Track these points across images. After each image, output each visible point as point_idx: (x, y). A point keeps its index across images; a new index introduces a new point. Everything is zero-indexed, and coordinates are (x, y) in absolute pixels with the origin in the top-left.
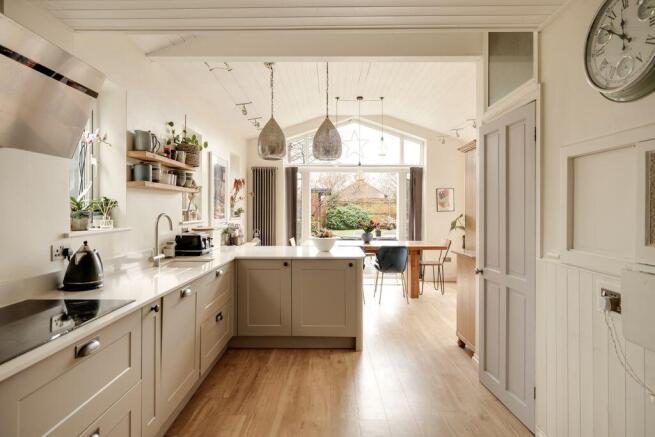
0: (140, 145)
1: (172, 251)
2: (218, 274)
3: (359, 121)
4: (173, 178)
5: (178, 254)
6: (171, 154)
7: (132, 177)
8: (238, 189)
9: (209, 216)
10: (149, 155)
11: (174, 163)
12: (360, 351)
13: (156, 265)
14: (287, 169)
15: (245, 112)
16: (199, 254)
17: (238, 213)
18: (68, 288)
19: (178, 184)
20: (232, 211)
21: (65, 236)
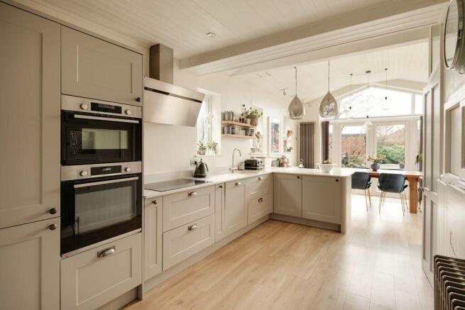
0: (226, 118)
1: (243, 167)
2: (259, 179)
3: (375, 86)
4: (243, 132)
5: (246, 169)
6: (242, 120)
7: (223, 133)
8: (288, 136)
9: (268, 151)
10: (230, 122)
11: (244, 124)
12: (344, 234)
13: (233, 172)
14: (323, 123)
15: (285, 94)
16: (256, 169)
17: (289, 150)
18: (196, 176)
19: (246, 135)
20: (285, 149)
21: (195, 157)
